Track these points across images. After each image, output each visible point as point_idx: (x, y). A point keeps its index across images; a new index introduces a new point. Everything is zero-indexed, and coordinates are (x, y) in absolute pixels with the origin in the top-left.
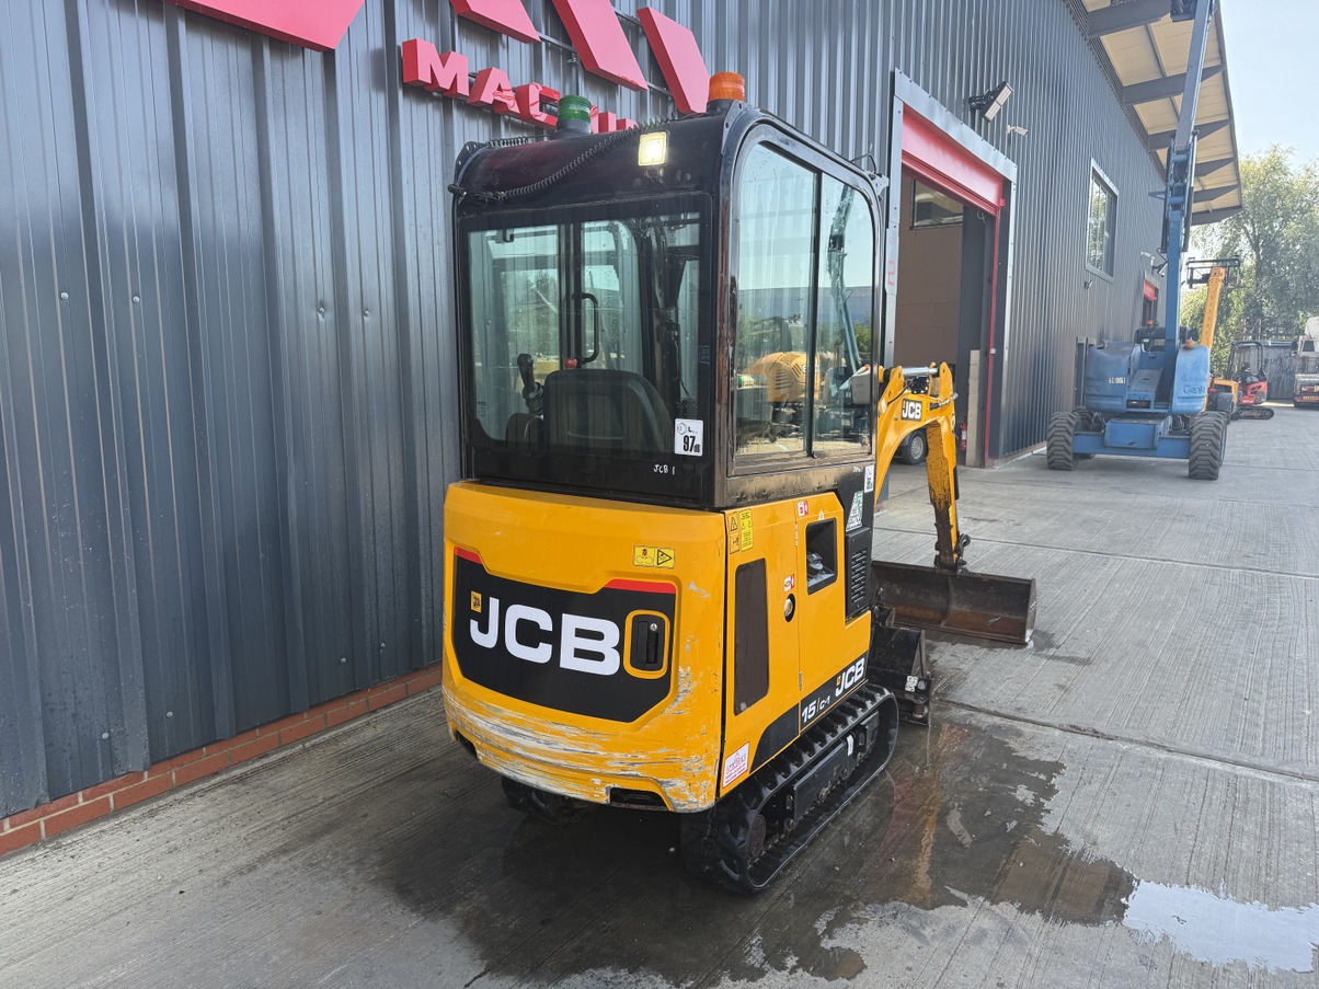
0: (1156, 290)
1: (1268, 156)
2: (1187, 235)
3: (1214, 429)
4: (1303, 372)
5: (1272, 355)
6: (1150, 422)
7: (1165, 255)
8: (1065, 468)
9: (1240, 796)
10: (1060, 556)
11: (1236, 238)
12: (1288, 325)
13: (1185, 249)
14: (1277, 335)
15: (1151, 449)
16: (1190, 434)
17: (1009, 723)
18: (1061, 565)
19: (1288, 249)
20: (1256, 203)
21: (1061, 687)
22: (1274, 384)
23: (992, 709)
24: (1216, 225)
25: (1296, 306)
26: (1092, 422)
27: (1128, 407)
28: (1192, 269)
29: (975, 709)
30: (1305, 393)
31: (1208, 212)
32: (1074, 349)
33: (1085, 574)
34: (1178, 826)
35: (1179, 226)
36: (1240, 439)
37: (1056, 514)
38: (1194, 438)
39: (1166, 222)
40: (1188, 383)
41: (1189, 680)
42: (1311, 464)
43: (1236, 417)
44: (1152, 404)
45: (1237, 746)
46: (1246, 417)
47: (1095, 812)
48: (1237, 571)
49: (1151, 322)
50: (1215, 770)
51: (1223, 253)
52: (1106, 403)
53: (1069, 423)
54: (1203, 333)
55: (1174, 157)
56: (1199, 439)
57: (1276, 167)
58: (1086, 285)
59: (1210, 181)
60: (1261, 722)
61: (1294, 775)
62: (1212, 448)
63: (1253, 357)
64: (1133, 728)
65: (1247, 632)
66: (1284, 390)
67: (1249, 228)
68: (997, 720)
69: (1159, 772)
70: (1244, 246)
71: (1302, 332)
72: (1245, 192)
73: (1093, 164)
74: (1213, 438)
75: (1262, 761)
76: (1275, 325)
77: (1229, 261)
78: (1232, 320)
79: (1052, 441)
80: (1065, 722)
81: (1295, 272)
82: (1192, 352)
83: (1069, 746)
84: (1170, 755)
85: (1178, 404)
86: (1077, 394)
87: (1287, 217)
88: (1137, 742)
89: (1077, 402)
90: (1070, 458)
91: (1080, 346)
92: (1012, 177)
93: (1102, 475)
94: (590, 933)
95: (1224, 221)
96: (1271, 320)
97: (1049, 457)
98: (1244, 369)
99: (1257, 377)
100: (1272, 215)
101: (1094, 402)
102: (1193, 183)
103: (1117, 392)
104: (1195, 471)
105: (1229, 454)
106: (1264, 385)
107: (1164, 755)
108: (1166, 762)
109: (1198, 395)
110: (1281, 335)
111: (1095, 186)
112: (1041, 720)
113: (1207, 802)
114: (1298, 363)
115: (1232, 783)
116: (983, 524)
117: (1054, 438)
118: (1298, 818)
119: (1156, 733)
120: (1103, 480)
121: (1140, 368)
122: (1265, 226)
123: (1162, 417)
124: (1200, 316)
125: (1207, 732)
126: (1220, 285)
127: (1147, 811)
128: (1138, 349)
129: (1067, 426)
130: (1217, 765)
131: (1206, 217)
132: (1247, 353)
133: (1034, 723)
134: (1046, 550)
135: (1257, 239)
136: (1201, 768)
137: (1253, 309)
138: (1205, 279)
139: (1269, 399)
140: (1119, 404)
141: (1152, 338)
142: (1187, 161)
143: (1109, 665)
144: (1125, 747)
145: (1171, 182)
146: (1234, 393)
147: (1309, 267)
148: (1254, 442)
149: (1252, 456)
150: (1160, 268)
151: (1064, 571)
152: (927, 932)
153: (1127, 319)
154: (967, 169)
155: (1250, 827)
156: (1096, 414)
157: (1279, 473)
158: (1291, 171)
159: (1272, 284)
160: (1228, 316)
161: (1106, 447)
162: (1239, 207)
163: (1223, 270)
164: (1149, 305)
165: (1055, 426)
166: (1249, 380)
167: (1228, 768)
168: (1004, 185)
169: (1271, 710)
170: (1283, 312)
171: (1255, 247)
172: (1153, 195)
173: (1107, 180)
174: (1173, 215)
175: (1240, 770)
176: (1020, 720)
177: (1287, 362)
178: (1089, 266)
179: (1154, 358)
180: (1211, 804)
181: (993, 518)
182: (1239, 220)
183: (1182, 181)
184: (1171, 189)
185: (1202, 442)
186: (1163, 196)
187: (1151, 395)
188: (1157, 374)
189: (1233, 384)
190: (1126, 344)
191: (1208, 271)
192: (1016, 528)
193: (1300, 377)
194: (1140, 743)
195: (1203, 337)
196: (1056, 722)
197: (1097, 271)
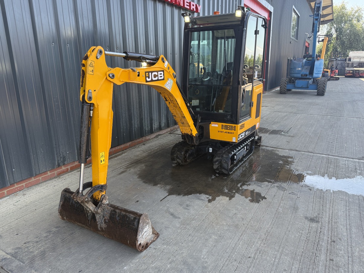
0: (309, 44)
1: (341, 4)
2: (319, 28)
3: (324, 82)
4: (348, 67)
5: (339, 62)
6: (307, 80)
7: (313, 33)
8: (285, 93)
9: (330, 161)
10: (285, 114)
11: (331, 29)
12: (344, 54)
13: (318, 32)
14: (341, 57)
15: (307, 88)
16: (318, 83)
17: (275, 149)
18: (285, 116)
19: (345, 32)
20: (337, 18)
21: (287, 142)
22: (340, 71)
23: (271, 146)
24: (326, 25)
25: (347, 49)
26: (292, 81)
27: (301, 76)
28: (319, 38)
29: (267, 146)
30: (348, 73)
31: (324, 21)
32: (287, 61)
33: (291, 118)
34: (316, 167)
35: (317, 25)
36: (330, 86)
37: (283, 104)
38: (319, 84)
39: (314, 24)
40: (317, 69)
41: (318, 140)
42: (349, 91)
43: (329, 80)
44: (308, 75)
45: (329, 152)
46: (332, 80)
47: (297, 165)
48: (329, 116)
49: (308, 53)
50: (324, 157)
51: (327, 33)
52: (296, 75)
53: (286, 81)
54: (322, 56)
55: (317, 5)
56: (320, 84)
57: (343, 8)
58: (290, 42)
59: (325, 12)
60: (335, 147)
61: (342, 157)
62: (323, 87)
63: (334, 63)
64: (305, 149)
65: (331, 129)
66: (342, 73)
67: (335, 26)
68: (273, 149)
69: (311, 157)
70: (333, 31)
71: (348, 56)
72: (334, 15)
73: (294, 7)
74: (324, 84)
75: (335, 155)
76: (341, 54)
77: (329, 35)
78: (329, 53)
79: (281, 86)
80: (289, 148)
81: (347, 39)
82: (319, 61)
83: (290, 153)
84: (314, 154)
85: (315, 75)
86: (287, 73)
87: (345, 22)
88: (306, 152)
89: (287, 75)
90: (286, 90)
91: (288, 60)
92: (272, 11)
93: (295, 95)
94: (189, 188)
95: (328, 24)
96: (340, 53)
97: (280, 90)
98: (332, 66)
99: (335, 68)
100: (341, 22)
101: (293, 75)
102: (321, 12)
103: (299, 72)
104: (319, 93)
105: (327, 89)
106: (337, 71)
107: (312, 154)
108: (313, 155)
109: (320, 73)
110: (342, 57)
111: (294, 14)
112: (283, 148)
113: (322, 162)
114: (346, 65)
115: (328, 159)
116: (264, 107)
117: (282, 85)
118: (343, 164)
119: (310, 150)
120: (295, 96)
121: (305, 66)
122: (339, 25)
123: (311, 79)
124: (321, 51)
125: (322, 150)
126: (327, 42)
127: (309, 164)
128: (304, 60)
129: (285, 82)
130: (325, 156)
131: (324, 23)
132: (333, 62)
133: (282, 149)
134: (281, 113)
135: (337, 29)
136: (321, 156)
137: (335, 49)
138: (323, 40)
139: (338, 75)
140: (299, 76)
141: (308, 58)
142: (320, 6)
143: (299, 137)
144: (303, 153)
145: (315, 12)
146: (329, 73)
147: (351, 37)
148: (334, 86)
149: (334, 89)
150: (310, 37)
151: (286, 117)
152: (262, 186)
153: (301, 52)
154: (260, 9)
155: (332, 166)
156: (293, 79)
157: (340, 93)
158: (347, 9)
159: (341, 42)
160: (328, 51)
161: (295, 87)
162: (333, 20)
163: (327, 38)
164: (307, 48)
165: (282, 82)
166: (333, 69)
167: (327, 156)
168: (270, 13)
169: (337, 145)
170: (343, 50)
171: (336, 31)
172: (310, 16)
173: (297, 12)
174: (316, 22)
175: (330, 156)
176: (278, 148)
177: (343, 64)
178: (291, 37)
179: (309, 63)
180: (323, 163)
181: (267, 106)
182: (332, 23)
183: (318, 12)
184: (315, 14)
185: (321, 85)
186: (313, 17)
187: (308, 73)
188: (309, 67)
189: (329, 71)
190: (302, 59)
191: (323, 38)
192: (273, 108)
193: (347, 69)
194: (307, 152)
195: (321, 57)
196: (287, 148)
197: (293, 38)
